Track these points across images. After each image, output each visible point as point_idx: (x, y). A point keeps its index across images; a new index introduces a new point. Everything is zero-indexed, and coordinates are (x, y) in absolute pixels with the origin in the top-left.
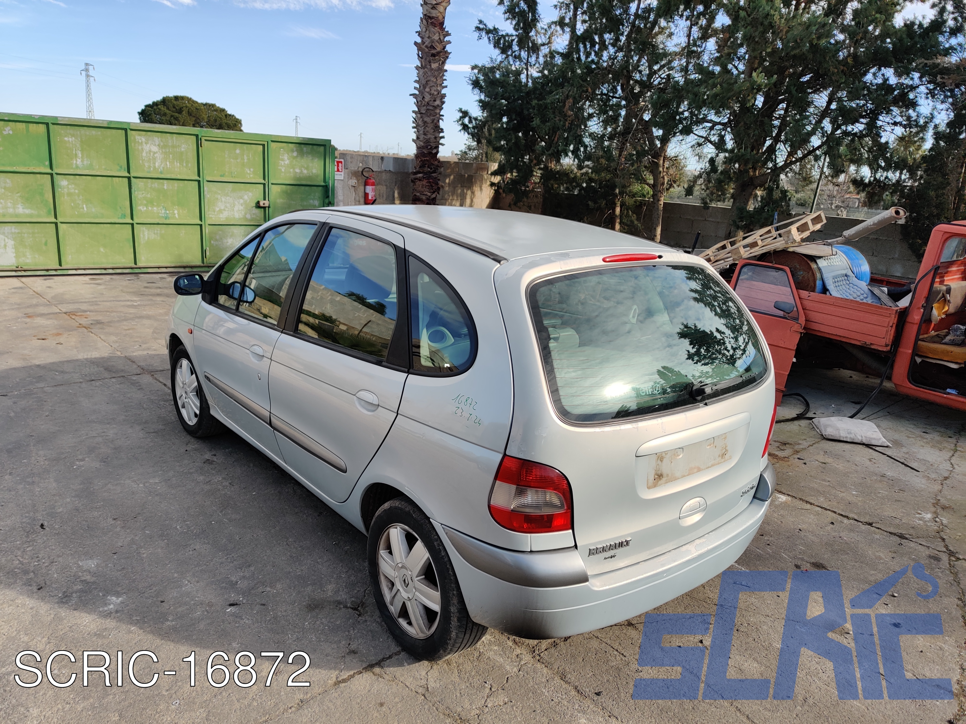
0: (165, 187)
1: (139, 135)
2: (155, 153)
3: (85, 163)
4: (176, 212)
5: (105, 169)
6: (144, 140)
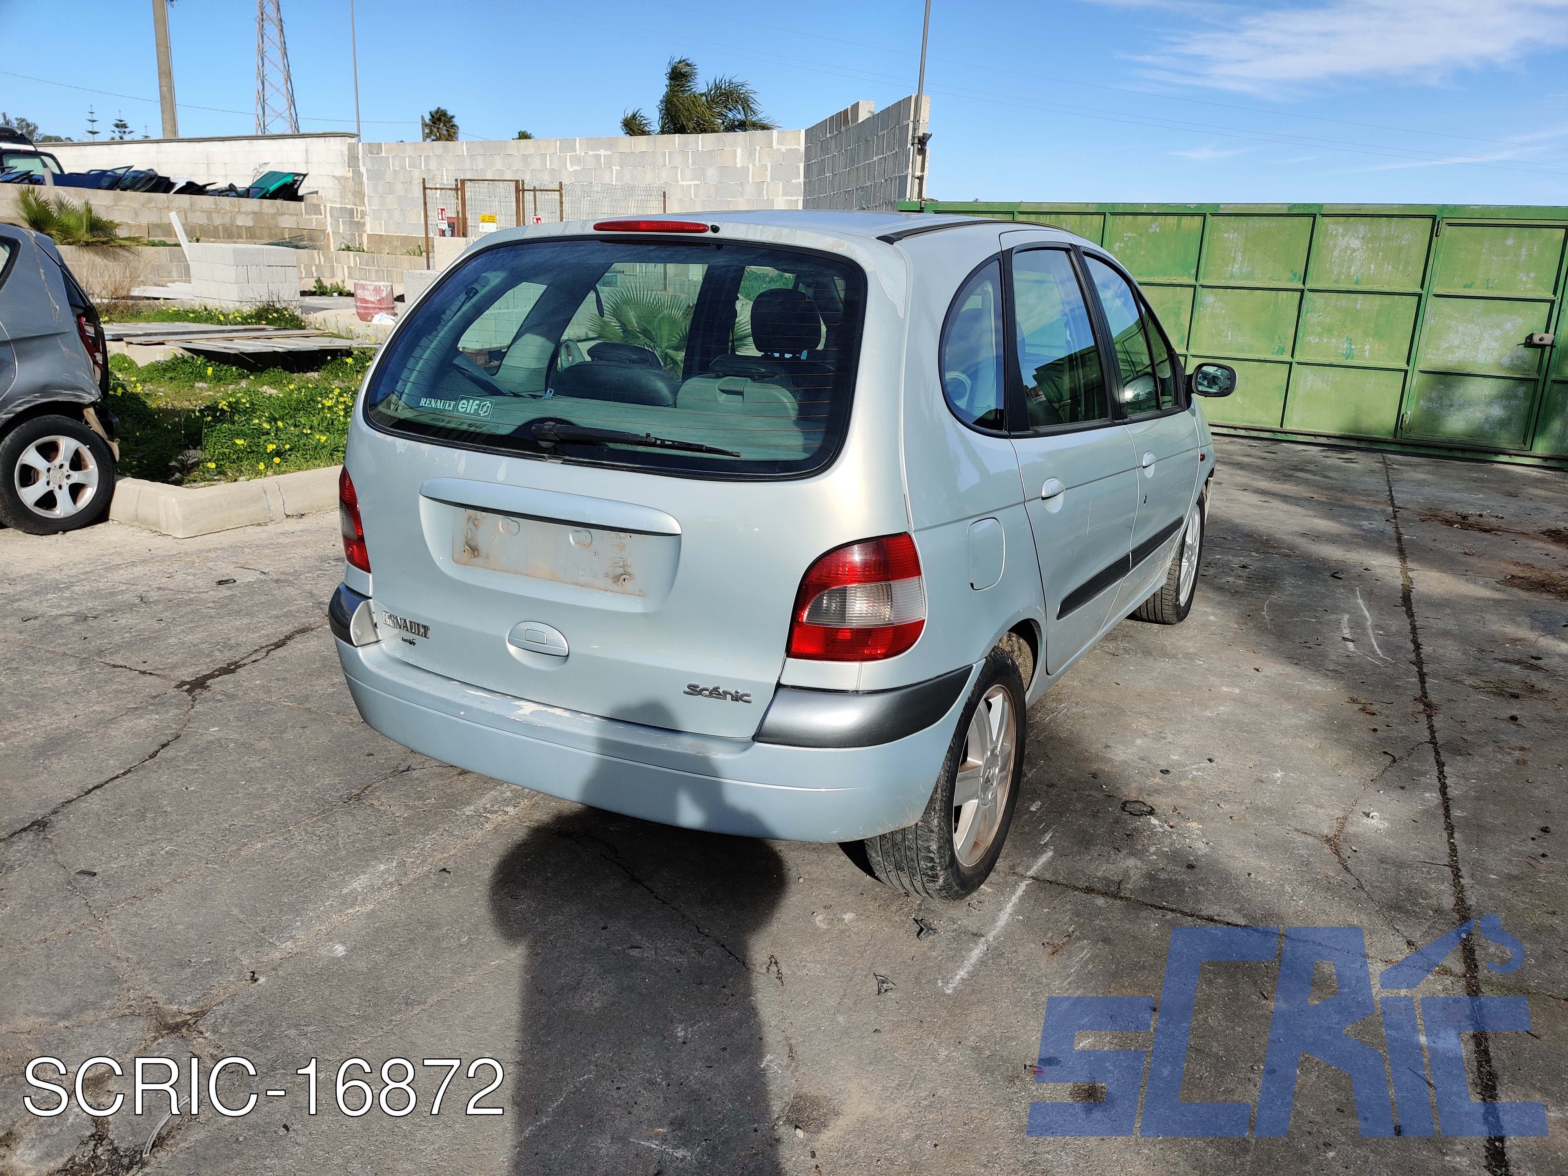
0: (1358, 306)
1: (1336, 223)
2: (1354, 250)
3: (1245, 269)
4: (1367, 347)
5: (1271, 278)
6: (1341, 230)
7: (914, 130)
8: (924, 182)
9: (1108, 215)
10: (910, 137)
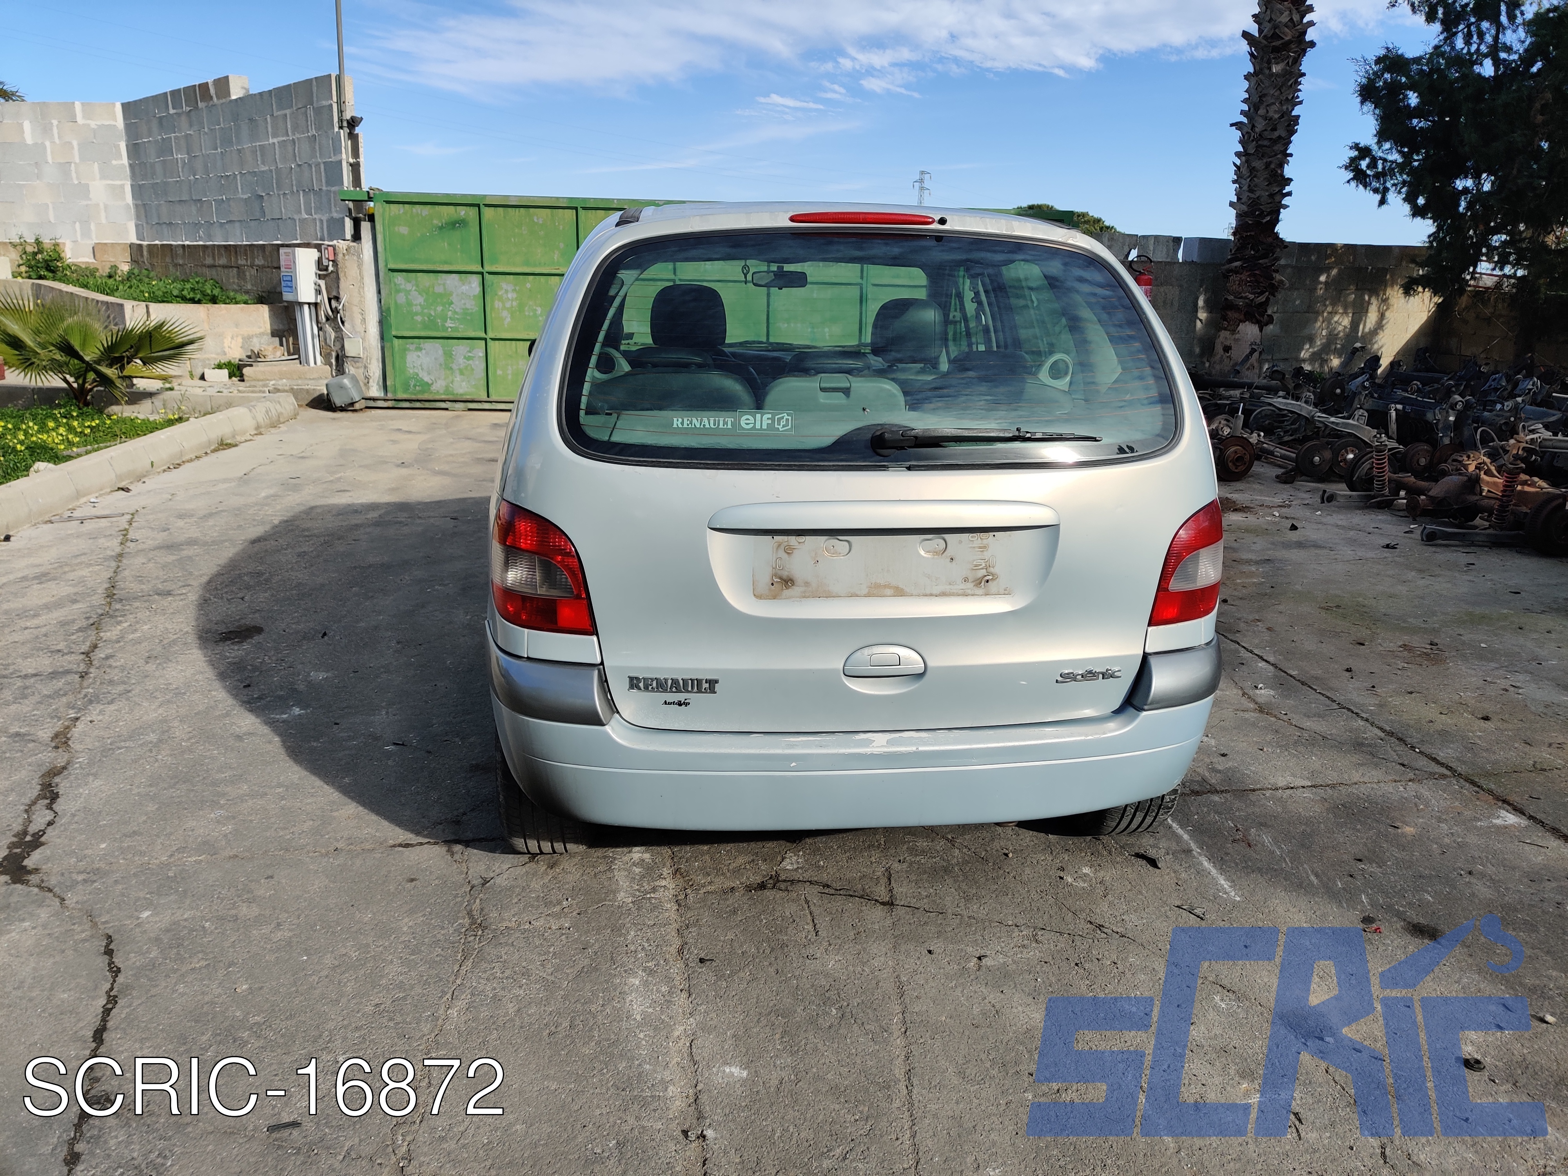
7: (341, 112)
8: (362, 170)
9: (580, 210)
10: (336, 119)
